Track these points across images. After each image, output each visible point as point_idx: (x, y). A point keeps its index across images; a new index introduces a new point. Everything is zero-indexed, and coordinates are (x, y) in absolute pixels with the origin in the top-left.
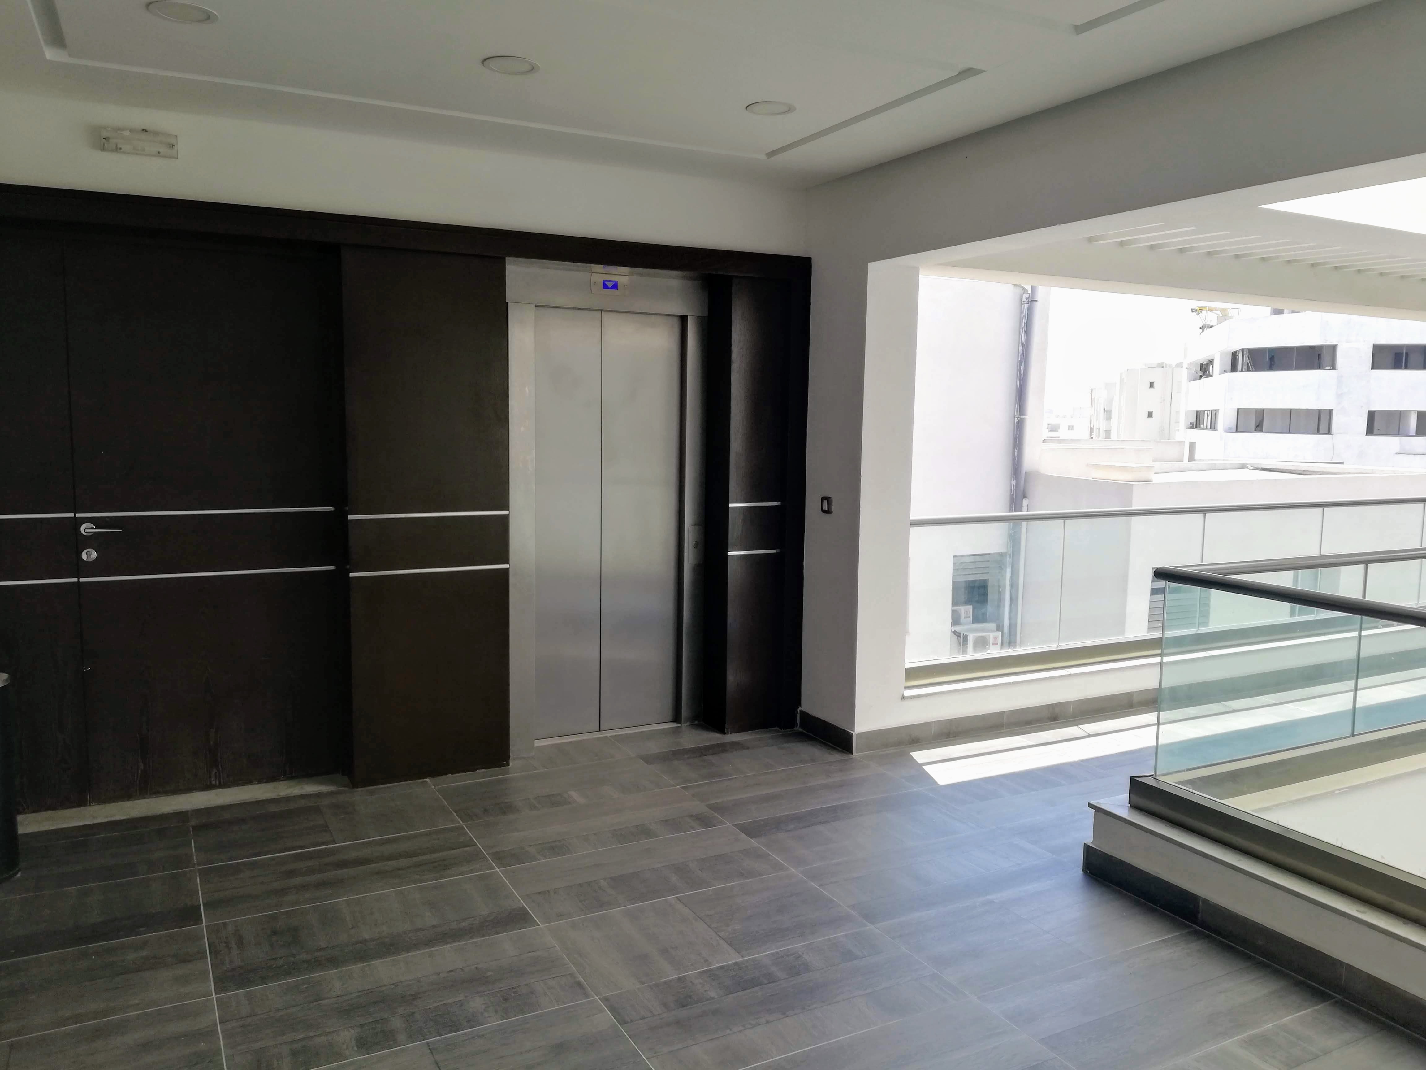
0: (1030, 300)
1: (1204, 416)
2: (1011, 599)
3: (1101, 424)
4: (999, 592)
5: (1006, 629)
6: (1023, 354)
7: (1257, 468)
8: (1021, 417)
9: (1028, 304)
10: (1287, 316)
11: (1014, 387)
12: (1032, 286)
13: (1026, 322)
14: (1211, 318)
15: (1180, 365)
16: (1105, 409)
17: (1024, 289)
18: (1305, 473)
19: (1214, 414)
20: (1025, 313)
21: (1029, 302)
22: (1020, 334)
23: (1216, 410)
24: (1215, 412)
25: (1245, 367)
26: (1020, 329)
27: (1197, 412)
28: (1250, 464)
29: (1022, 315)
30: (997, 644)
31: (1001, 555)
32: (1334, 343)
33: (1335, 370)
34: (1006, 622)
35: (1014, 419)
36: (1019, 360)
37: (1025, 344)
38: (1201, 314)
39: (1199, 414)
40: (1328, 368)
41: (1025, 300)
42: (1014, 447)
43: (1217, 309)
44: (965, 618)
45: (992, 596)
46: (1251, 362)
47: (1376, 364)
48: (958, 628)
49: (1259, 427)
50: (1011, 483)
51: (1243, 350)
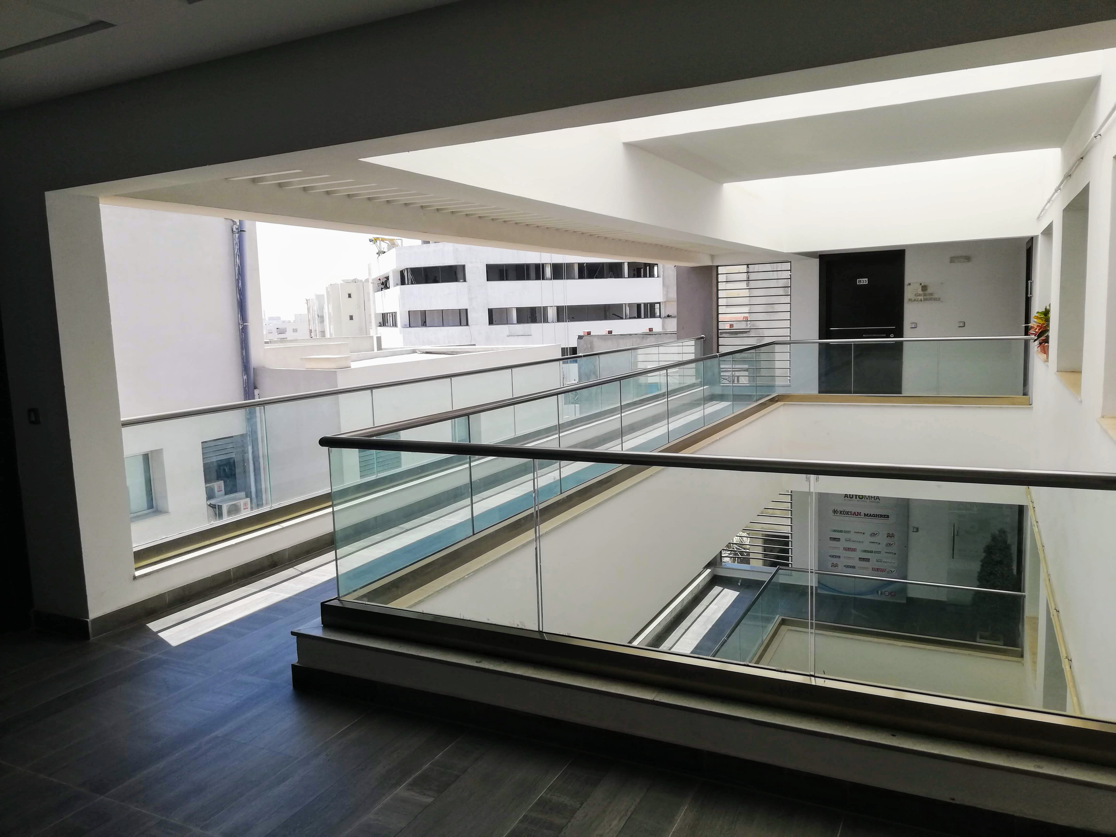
0: (239, 231)
1: (388, 317)
2: (255, 470)
3: (317, 327)
4: (244, 466)
5: (254, 495)
6: (239, 273)
7: (423, 352)
8: (244, 324)
9: (238, 233)
10: (432, 245)
11: (236, 301)
12: (239, 220)
13: (238, 248)
14: (384, 246)
15: (367, 281)
16: (318, 315)
17: (233, 221)
18: (453, 353)
19: (394, 315)
20: (237, 240)
21: (238, 232)
22: (235, 258)
23: (395, 313)
24: (394, 314)
25: (410, 281)
26: (234, 254)
27: (383, 314)
28: (418, 350)
29: (235, 243)
30: (247, 508)
31: (242, 436)
32: (463, 264)
33: (466, 282)
34: (253, 489)
35: (239, 327)
36: (237, 278)
37: (240, 265)
38: (376, 243)
39: (384, 316)
40: (462, 281)
41: (235, 230)
42: (242, 349)
43: (386, 239)
44: (218, 491)
45: (238, 471)
46: (413, 278)
47: (490, 277)
48: (213, 502)
49: (424, 324)
50: (243, 378)
51: (407, 269)
